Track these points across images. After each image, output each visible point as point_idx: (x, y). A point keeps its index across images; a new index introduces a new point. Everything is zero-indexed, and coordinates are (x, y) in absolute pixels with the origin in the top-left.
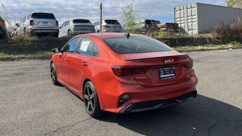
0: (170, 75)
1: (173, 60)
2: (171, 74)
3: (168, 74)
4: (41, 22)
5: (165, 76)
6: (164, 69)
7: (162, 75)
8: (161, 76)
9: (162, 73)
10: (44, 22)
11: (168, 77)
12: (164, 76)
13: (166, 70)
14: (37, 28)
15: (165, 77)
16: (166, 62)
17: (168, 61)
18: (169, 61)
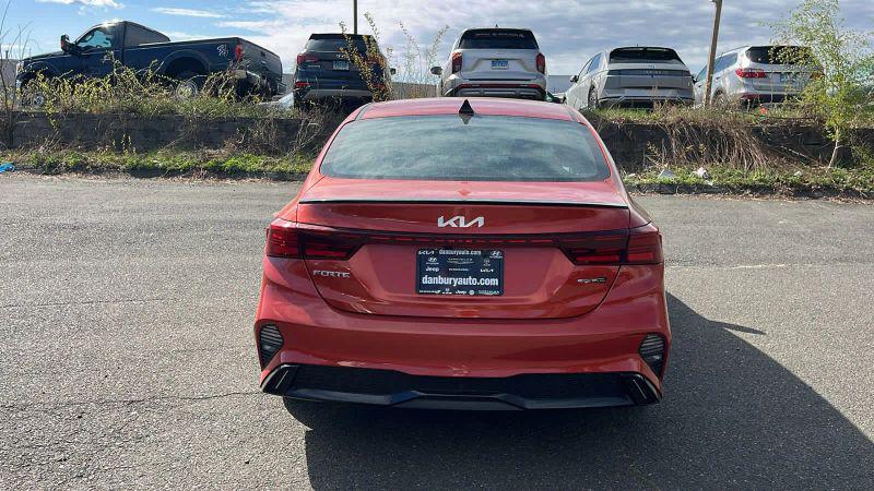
0: (471, 281)
1: (480, 221)
2: (478, 276)
3: (465, 275)
4: (485, 62)
5: (448, 281)
6: (442, 252)
7: (433, 274)
8: (426, 280)
9: (432, 266)
10: (495, 62)
11: (461, 287)
12: (440, 280)
13: (454, 256)
14: (471, 82)
15: (442, 287)
16: (441, 223)
17: (451, 222)
18: (457, 222)
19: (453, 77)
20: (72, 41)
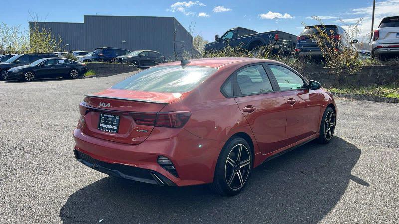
0: (110, 127)
2: (113, 125)
3: (109, 124)
5: (104, 126)
6: (105, 115)
7: (102, 123)
9: (102, 120)
13: (107, 117)
14: (382, 45)
17: (102, 105)
18: (104, 104)
19: (374, 43)
20: (220, 37)
